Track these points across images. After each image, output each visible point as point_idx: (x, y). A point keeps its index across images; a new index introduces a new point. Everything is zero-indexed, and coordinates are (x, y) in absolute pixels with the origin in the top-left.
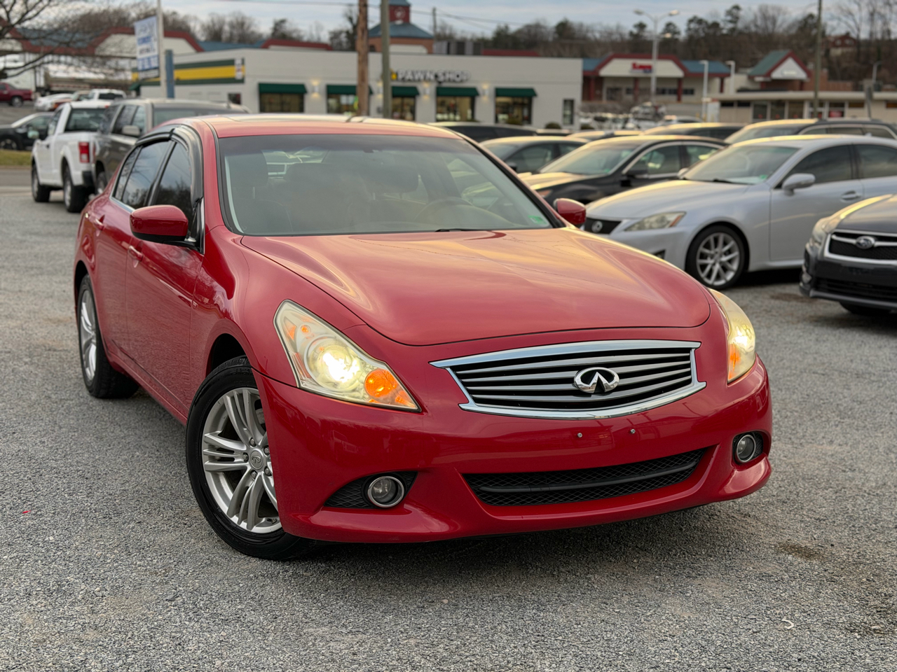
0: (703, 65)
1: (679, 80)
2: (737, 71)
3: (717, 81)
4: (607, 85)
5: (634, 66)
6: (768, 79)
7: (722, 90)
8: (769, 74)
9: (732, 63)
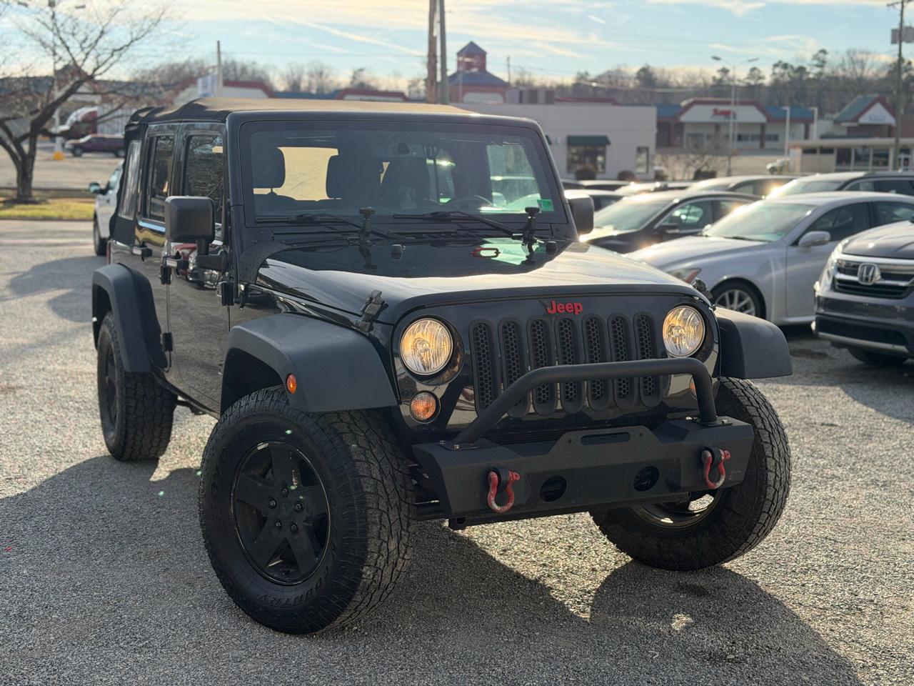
0: (785, 111)
1: (763, 126)
2: (821, 116)
3: (802, 127)
4: (687, 130)
5: (716, 112)
6: (855, 124)
7: (807, 136)
8: (856, 119)
9: (816, 110)
